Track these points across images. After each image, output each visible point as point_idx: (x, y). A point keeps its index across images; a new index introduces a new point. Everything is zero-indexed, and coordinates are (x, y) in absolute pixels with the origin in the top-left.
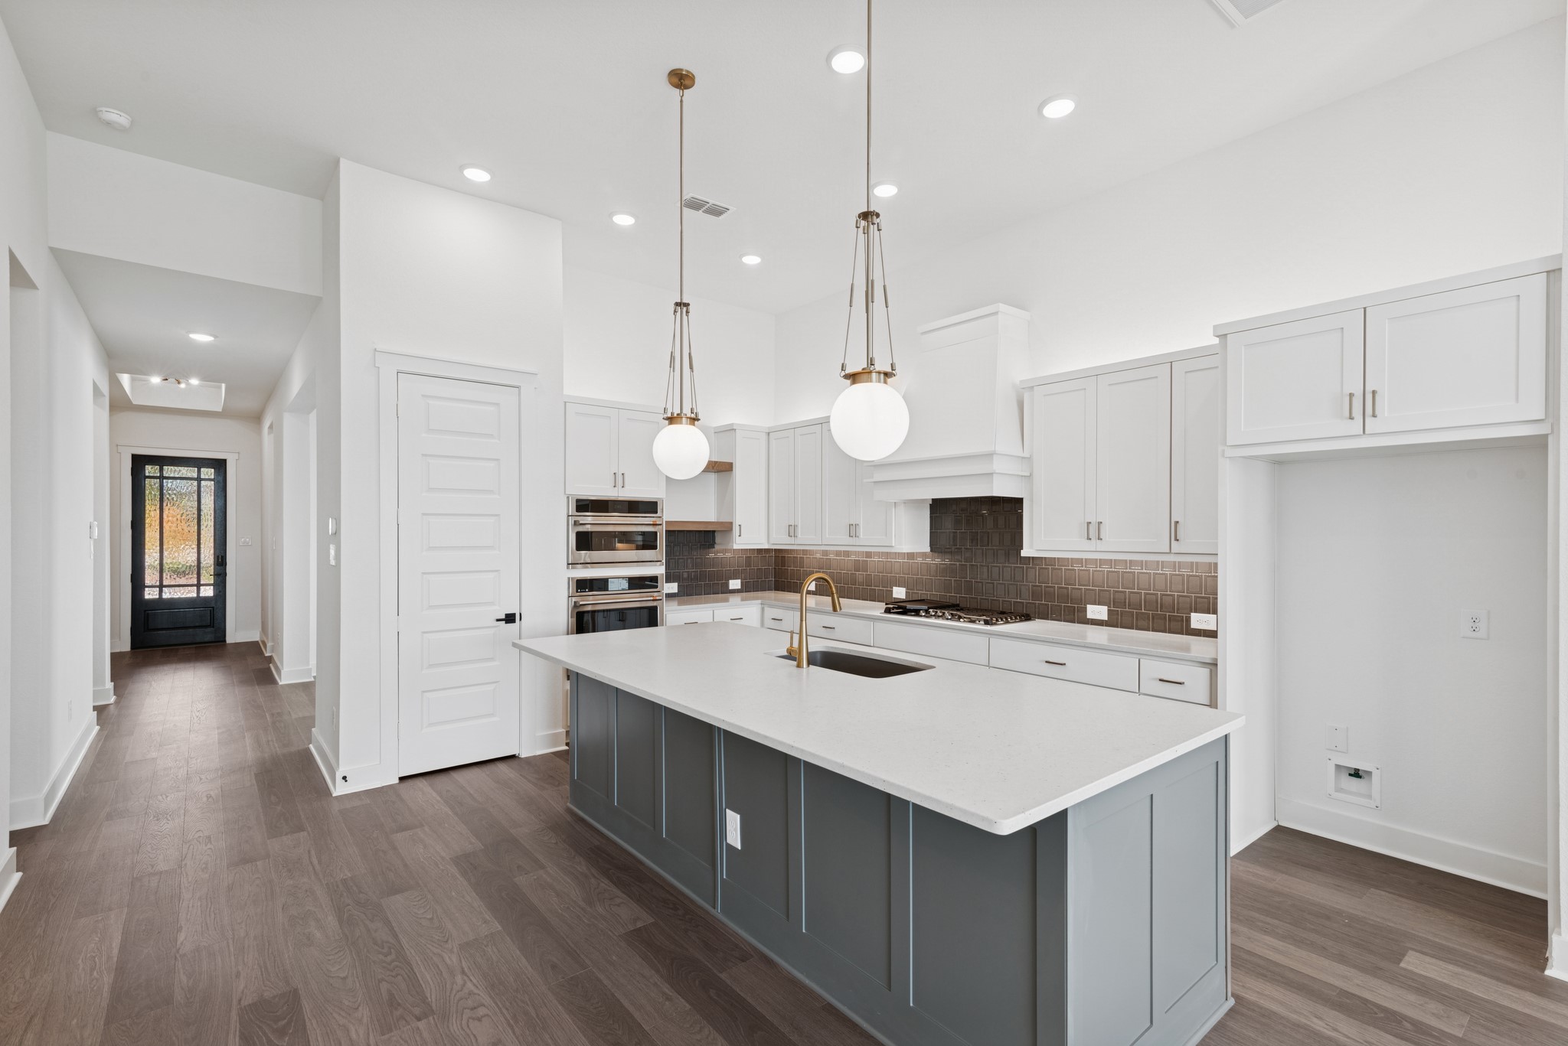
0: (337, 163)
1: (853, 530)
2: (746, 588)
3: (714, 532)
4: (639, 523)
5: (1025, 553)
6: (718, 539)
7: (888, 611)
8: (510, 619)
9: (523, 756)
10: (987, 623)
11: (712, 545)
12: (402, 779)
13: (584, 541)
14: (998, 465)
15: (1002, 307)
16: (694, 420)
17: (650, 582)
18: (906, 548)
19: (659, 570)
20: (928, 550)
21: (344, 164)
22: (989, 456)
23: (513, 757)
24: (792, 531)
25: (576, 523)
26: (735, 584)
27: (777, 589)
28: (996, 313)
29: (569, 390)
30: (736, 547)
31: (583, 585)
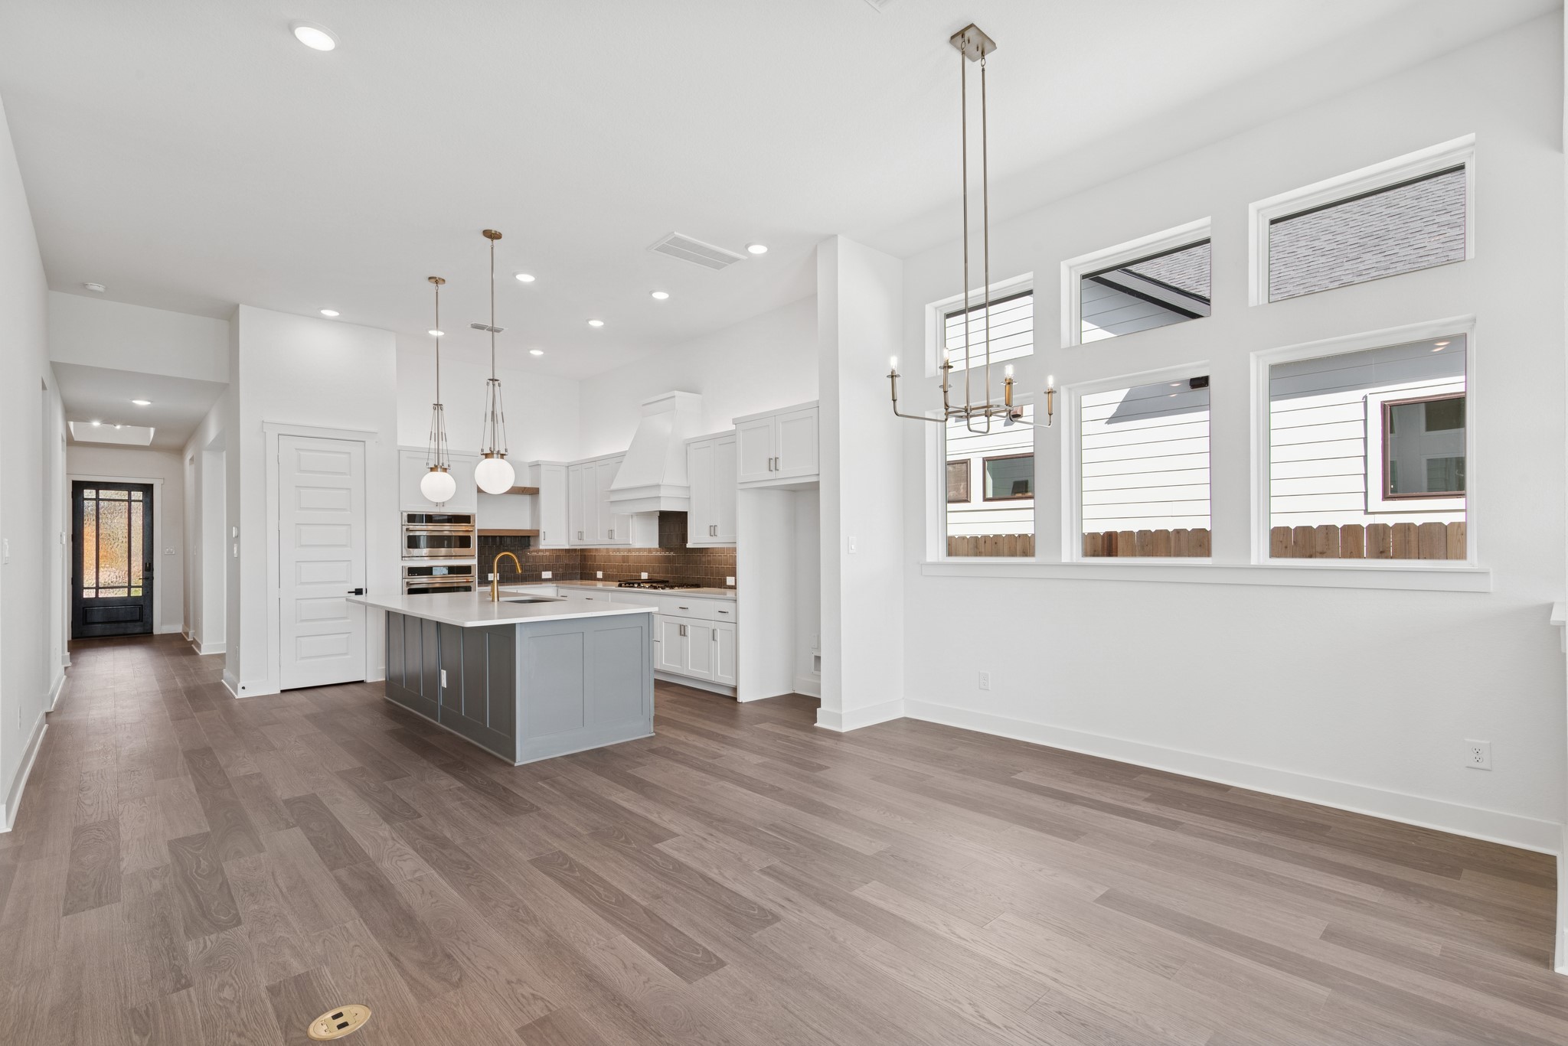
0: (238, 306)
1: (611, 534)
2: (555, 578)
3: (529, 537)
4: (460, 529)
5: (689, 545)
6: (532, 543)
7: (620, 586)
8: (358, 592)
9: (369, 681)
10: (662, 588)
11: (529, 545)
12: (282, 691)
13: (413, 542)
14: (663, 493)
15: (676, 393)
16: (445, 470)
17: (467, 570)
18: (638, 545)
19: (473, 562)
20: (657, 546)
21: (242, 307)
22: (658, 486)
23: (362, 682)
24: (581, 536)
25: (407, 530)
26: (547, 575)
27: (581, 579)
28: (674, 397)
29: (401, 442)
30: (541, 547)
31: (413, 571)
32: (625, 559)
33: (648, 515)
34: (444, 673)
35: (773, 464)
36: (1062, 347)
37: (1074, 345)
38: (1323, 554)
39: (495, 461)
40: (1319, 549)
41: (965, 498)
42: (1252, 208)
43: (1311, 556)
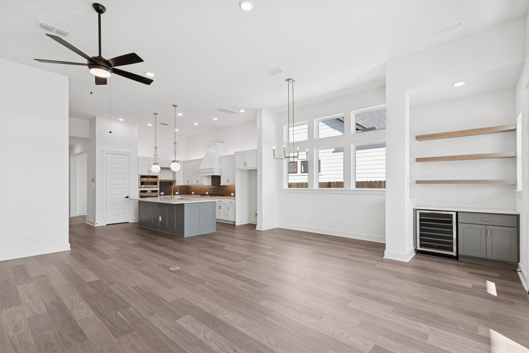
0: (96, 117)
1: (198, 181)
2: (179, 194)
3: (172, 182)
4: (154, 180)
5: (221, 185)
6: (173, 184)
7: (201, 196)
8: (127, 197)
9: (130, 222)
10: (214, 196)
11: (172, 185)
12: (107, 225)
13: (142, 183)
14: (214, 170)
15: (218, 143)
16: (158, 164)
17: (156, 191)
18: (206, 184)
19: (158, 189)
20: (211, 185)
22: (213, 169)
23: (128, 222)
24: (188, 182)
25: (140, 180)
26: (177, 193)
27: (187, 194)
28: (217, 144)
30: (176, 185)
31: (142, 191)
32: (201, 188)
33: (209, 176)
34: (160, 217)
35: (245, 164)
36: (314, 139)
37: (317, 138)
38: (374, 187)
39: (175, 163)
40: (374, 186)
41: (296, 172)
42: (352, 112)
43: (372, 188)
